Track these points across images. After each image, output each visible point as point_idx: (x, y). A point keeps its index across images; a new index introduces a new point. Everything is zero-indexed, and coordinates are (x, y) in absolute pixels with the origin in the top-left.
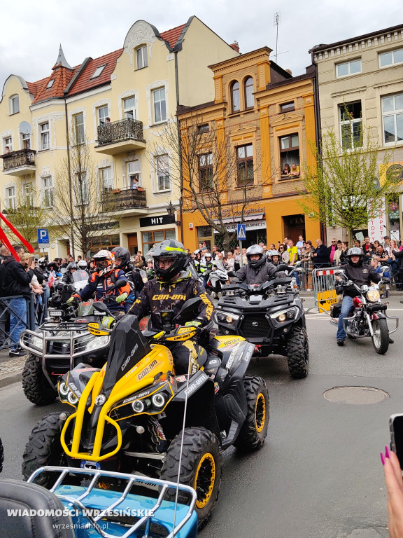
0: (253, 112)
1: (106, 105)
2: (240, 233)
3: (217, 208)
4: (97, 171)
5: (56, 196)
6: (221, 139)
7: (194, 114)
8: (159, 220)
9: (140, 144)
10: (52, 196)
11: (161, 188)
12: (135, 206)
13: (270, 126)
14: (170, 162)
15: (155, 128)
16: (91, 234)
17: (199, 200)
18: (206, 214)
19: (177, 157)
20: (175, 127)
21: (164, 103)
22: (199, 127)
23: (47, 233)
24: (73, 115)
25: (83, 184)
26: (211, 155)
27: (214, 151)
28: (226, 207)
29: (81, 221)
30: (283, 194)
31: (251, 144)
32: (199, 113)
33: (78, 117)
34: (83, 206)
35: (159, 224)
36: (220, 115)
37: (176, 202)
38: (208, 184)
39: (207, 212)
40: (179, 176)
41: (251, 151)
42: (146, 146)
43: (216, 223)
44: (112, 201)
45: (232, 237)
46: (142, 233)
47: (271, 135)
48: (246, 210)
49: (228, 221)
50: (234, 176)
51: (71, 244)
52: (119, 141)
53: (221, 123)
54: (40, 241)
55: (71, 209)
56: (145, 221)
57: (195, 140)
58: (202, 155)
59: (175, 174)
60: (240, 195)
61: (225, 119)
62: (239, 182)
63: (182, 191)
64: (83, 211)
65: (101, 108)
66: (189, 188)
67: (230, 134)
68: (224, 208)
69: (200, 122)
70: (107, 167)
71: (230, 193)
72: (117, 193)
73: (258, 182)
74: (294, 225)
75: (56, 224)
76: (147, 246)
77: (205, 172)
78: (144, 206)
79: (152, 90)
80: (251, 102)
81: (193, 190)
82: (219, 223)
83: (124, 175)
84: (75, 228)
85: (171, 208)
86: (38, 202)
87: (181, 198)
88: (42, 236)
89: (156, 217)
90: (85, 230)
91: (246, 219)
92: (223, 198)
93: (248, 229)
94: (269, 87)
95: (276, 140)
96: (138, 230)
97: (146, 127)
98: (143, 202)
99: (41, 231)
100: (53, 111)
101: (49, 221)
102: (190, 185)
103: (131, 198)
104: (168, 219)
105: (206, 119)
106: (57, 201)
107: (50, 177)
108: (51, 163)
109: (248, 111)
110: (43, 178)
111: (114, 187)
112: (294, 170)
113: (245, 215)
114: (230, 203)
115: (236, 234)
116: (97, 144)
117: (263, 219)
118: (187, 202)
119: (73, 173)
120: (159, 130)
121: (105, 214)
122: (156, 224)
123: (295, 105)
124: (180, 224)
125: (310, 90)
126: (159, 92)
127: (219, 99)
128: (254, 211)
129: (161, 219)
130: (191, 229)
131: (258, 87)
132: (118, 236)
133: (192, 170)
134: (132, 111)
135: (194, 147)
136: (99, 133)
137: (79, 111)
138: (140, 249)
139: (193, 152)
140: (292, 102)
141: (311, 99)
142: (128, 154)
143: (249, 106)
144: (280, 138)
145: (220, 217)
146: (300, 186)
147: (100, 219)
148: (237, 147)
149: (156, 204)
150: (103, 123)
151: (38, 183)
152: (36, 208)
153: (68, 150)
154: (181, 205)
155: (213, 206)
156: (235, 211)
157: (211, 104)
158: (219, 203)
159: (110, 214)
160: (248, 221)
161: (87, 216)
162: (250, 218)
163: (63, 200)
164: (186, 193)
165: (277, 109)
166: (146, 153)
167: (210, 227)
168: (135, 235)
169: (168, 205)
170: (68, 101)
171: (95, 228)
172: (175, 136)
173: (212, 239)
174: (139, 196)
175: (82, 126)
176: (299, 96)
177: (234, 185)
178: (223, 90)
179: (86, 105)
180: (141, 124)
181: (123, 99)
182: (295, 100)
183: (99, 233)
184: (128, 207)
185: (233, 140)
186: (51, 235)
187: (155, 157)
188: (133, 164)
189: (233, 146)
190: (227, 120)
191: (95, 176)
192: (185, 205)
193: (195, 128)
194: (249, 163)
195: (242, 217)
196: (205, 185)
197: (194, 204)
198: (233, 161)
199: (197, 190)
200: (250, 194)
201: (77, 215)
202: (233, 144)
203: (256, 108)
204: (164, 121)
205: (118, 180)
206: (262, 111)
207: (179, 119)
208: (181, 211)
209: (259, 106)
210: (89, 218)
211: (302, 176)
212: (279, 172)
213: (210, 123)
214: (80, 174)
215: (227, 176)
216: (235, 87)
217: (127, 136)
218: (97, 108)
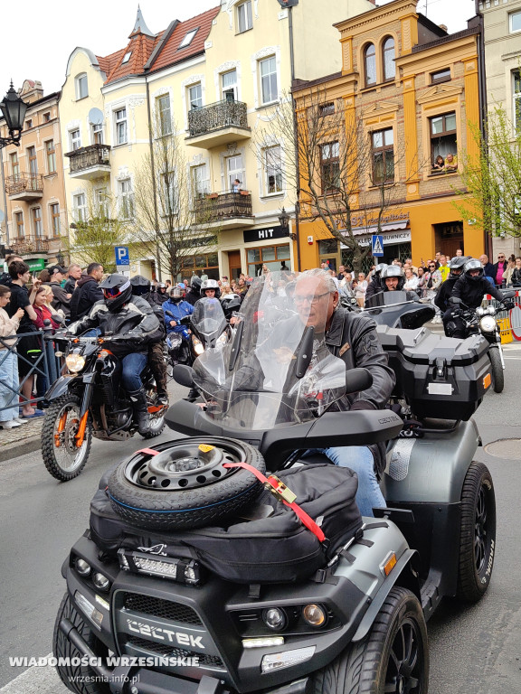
0: (394, 84)
1: (199, 82)
2: (376, 247)
3: (345, 215)
4: (188, 170)
5: (137, 203)
6: (350, 122)
7: (314, 90)
8: (269, 233)
9: (244, 133)
10: (131, 203)
11: (271, 190)
12: (237, 215)
13: (416, 102)
14: (283, 155)
15: (263, 112)
16: (182, 252)
17: (322, 205)
18: (330, 223)
19: (292, 147)
20: (290, 108)
21: (274, 77)
22: (321, 108)
23: (127, 252)
24: (156, 98)
25: (171, 187)
26: (337, 144)
27: (341, 139)
28: (357, 213)
29: (168, 237)
30: (434, 194)
31: (390, 128)
32: (322, 88)
33: (163, 99)
34: (171, 216)
35: (269, 238)
36: (349, 90)
37: (290, 208)
38: (333, 182)
39: (332, 221)
40: (294, 173)
41: (390, 138)
42: (252, 135)
43: (343, 234)
44: (208, 209)
45: (365, 253)
46: (247, 250)
47: (419, 115)
48: (384, 216)
49: (359, 232)
50: (368, 171)
51: (157, 266)
52: (216, 130)
53: (350, 100)
54: (119, 263)
55: (156, 220)
56: (251, 235)
57: (315, 124)
58: (325, 144)
59: (289, 170)
60: (375, 197)
61: (355, 96)
62: (375, 179)
63: (298, 193)
64: (171, 223)
65: (193, 88)
66: (308, 189)
67: (362, 115)
68: (353, 215)
69: (323, 100)
70: (201, 165)
71: (362, 194)
72: (215, 198)
73: (401, 179)
74: (448, 236)
75: (137, 240)
76: (253, 268)
77: (329, 168)
78: (249, 215)
79: (258, 61)
80: (392, 72)
81: (313, 191)
82: (347, 234)
83: (223, 175)
84: (161, 245)
85: (284, 217)
86: (115, 212)
87: (298, 202)
88: (120, 255)
89: (264, 229)
90: (174, 247)
91: (384, 229)
92: (354, 201)
93: (386, 242)
94: (417, 49)
95: (425, 122)
96: (242, 246)
97: (251, 110)
98: (248, 209)
99: (120, 250)
100: (131, 94)
101: (129, 236)
102: (309, 185)
103: (232, 204)
104: (280, 231)
105: (331, 96)
106: (139, 211)
107: (128, 179)
108: (129, 162)
109: (387, 83)
110: (120, 181)
111: (211, 191)
112: (451, 161)
113: (382, 224)
114: (363, 208)
115: (370, 249)
116: (188, 135)
117: (407, 229)
118: (306, 207)
119: (157, 174)
120: (269, 114)
121: (199, 226)
122: (265, 238)
123: (452, 73)
124: (296, 237)
125: (473, 51)
126: (268, 63)
127: (348, 69)
128: (394, 218)
129: (271, 231)
130: (311, 244)
131: (400, 50)
132: (215, 254)
133: (312, 164)
134: (233, 90)
135: (314, 134)
136: (191, 119)
137: (164, 93)
138: (244, 270)
139: (314, 141)
140: (448, 69)
141: (473, 64)
142: (228, 147)
143: (388, 77)
144: (430, 118)
145: (348, 226)
146: (456, 183)
147: (193, 233)
148: (372, 133)
149: (265, 211)
150: (195, 106)
151: (114, 188)
152: (113, 221)
153: (151, 143)
154: (297, 212)
155: (340, 212)
156: (369, 218)
157: (338, 76)
158: (348, 208)
159: (205, 226)
160: (386, 231)
161: (176, 229)
162: (389, 228)
163: (145, 209)
164: (304, 196)
165: (427, 80)
166: (252, 144)
167: (336, 240)
168: (237, 253)
169: (280, 212)
170: (150, 79)
171: (186, 245)
172: (289, 120)
173: (338, 256)
174: (242, 201)
175: (169, 112)
176: (457, 61)
177: (369, 183)
178: (353, 56)
179: (173, 83)
180: (244, 106)
181: (220, 74)
182: (452, 67)
183: (191, 252)
184: (229, 216)
185: (367, 124)
186: (132, 255)
187: (263, 149)
188: (234, 160)
189: (366, 132)
190: (358, 97)
191: (185, 177)
192: (302, 212)
193: (316, 108)
194: (388, 154)
195: (379, 227)
196: (329, 185)
197: (315, 211)
198: (367, 151)
199: (318, 191)
200: (390, 195)
201: (163, 229)
202: (367, 129)
203: (398, 79)
204: (275, 101)
205: (215, 182)
206: (406, 83)
207: (295, 97)
208: (297, 220)
209: (401, 76)
210: (179, 232)
211: (461, 170)
212: (428, 164)
213: (335, 102)
214: (167, 175)
215: (359, 172)
216: (369, 52)
217: (226, 122)
218: (187, 87)
